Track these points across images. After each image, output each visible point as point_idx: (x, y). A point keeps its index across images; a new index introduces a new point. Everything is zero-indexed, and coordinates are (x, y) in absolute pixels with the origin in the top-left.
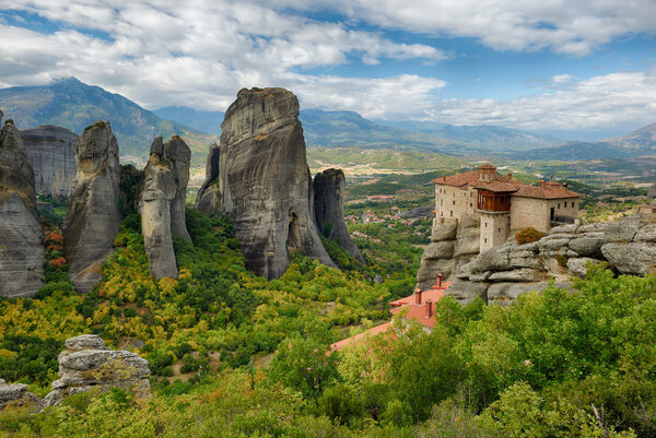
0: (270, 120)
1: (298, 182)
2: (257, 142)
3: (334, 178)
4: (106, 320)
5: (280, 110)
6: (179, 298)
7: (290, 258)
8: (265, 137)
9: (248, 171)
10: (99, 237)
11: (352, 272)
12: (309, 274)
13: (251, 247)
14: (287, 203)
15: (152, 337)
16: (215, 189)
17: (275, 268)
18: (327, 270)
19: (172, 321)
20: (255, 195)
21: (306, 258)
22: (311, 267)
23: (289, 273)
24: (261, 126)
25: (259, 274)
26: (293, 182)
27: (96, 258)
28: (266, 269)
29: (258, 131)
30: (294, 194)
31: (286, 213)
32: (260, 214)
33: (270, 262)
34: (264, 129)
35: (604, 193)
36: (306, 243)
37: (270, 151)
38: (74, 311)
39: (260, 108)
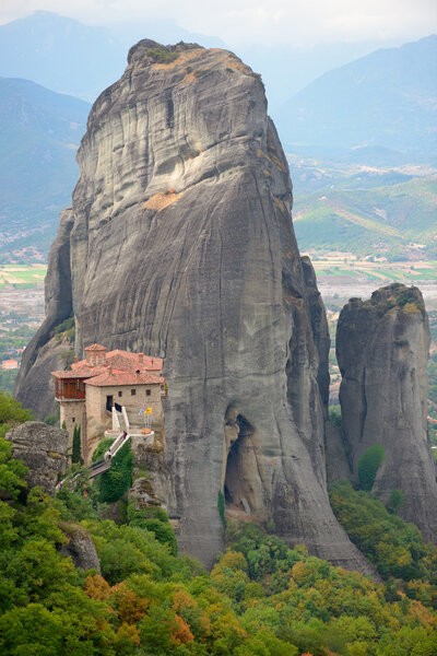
0: (186, 152)
1: (251, 331)
2: (151, 215)
3: (394, 315)
5: (209, 123)
7: (228, 538)
9: (125, 300)
11: (412, 584)
12: (271, 580)
14: (220, 390)
16: (65, 347)
18: (324, 573)
21: (271, 539)
22: (281, 563)
23: (219, 576)
24: (166, 168)
26: (236, 330)
29: (158, 181)
30: (240, 364)
31: (219, 416)
34: (174, 178)
36: (277, 502)
39: (159, 115)
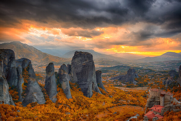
0: (86, 60)
2: (83, 65)
3: (99, 73)
4: (62, 109)
5: (88, 58)
6: (74, 103)
7: (93, 93)
8: (85, 64)
9: (82, 72)
10: (54, 90)
11: (106, 95)
12: (98, 96)
13: (84, 90)
14: (92, 80)
15: (71, 112)
17: (90, 95)
18: (101, 95)
19: (74, 108)
20: (84, 78)
21: (96, 92)
22: (98, 94)
23: (93, 96)
24: (83, 61)
25: (87, 96)
26: (93, 75)
27: (54, 94)
28: (88, 95)
29: (83, 63)
30: (93, 78)
31: (92, 82)
32: (86, 83)
33: (89, 94)
34: (84, 62)
35: (158, 72)
36: (96, 89)
37: (87, 68)
38: (54, 107)
39: (83, 57)
